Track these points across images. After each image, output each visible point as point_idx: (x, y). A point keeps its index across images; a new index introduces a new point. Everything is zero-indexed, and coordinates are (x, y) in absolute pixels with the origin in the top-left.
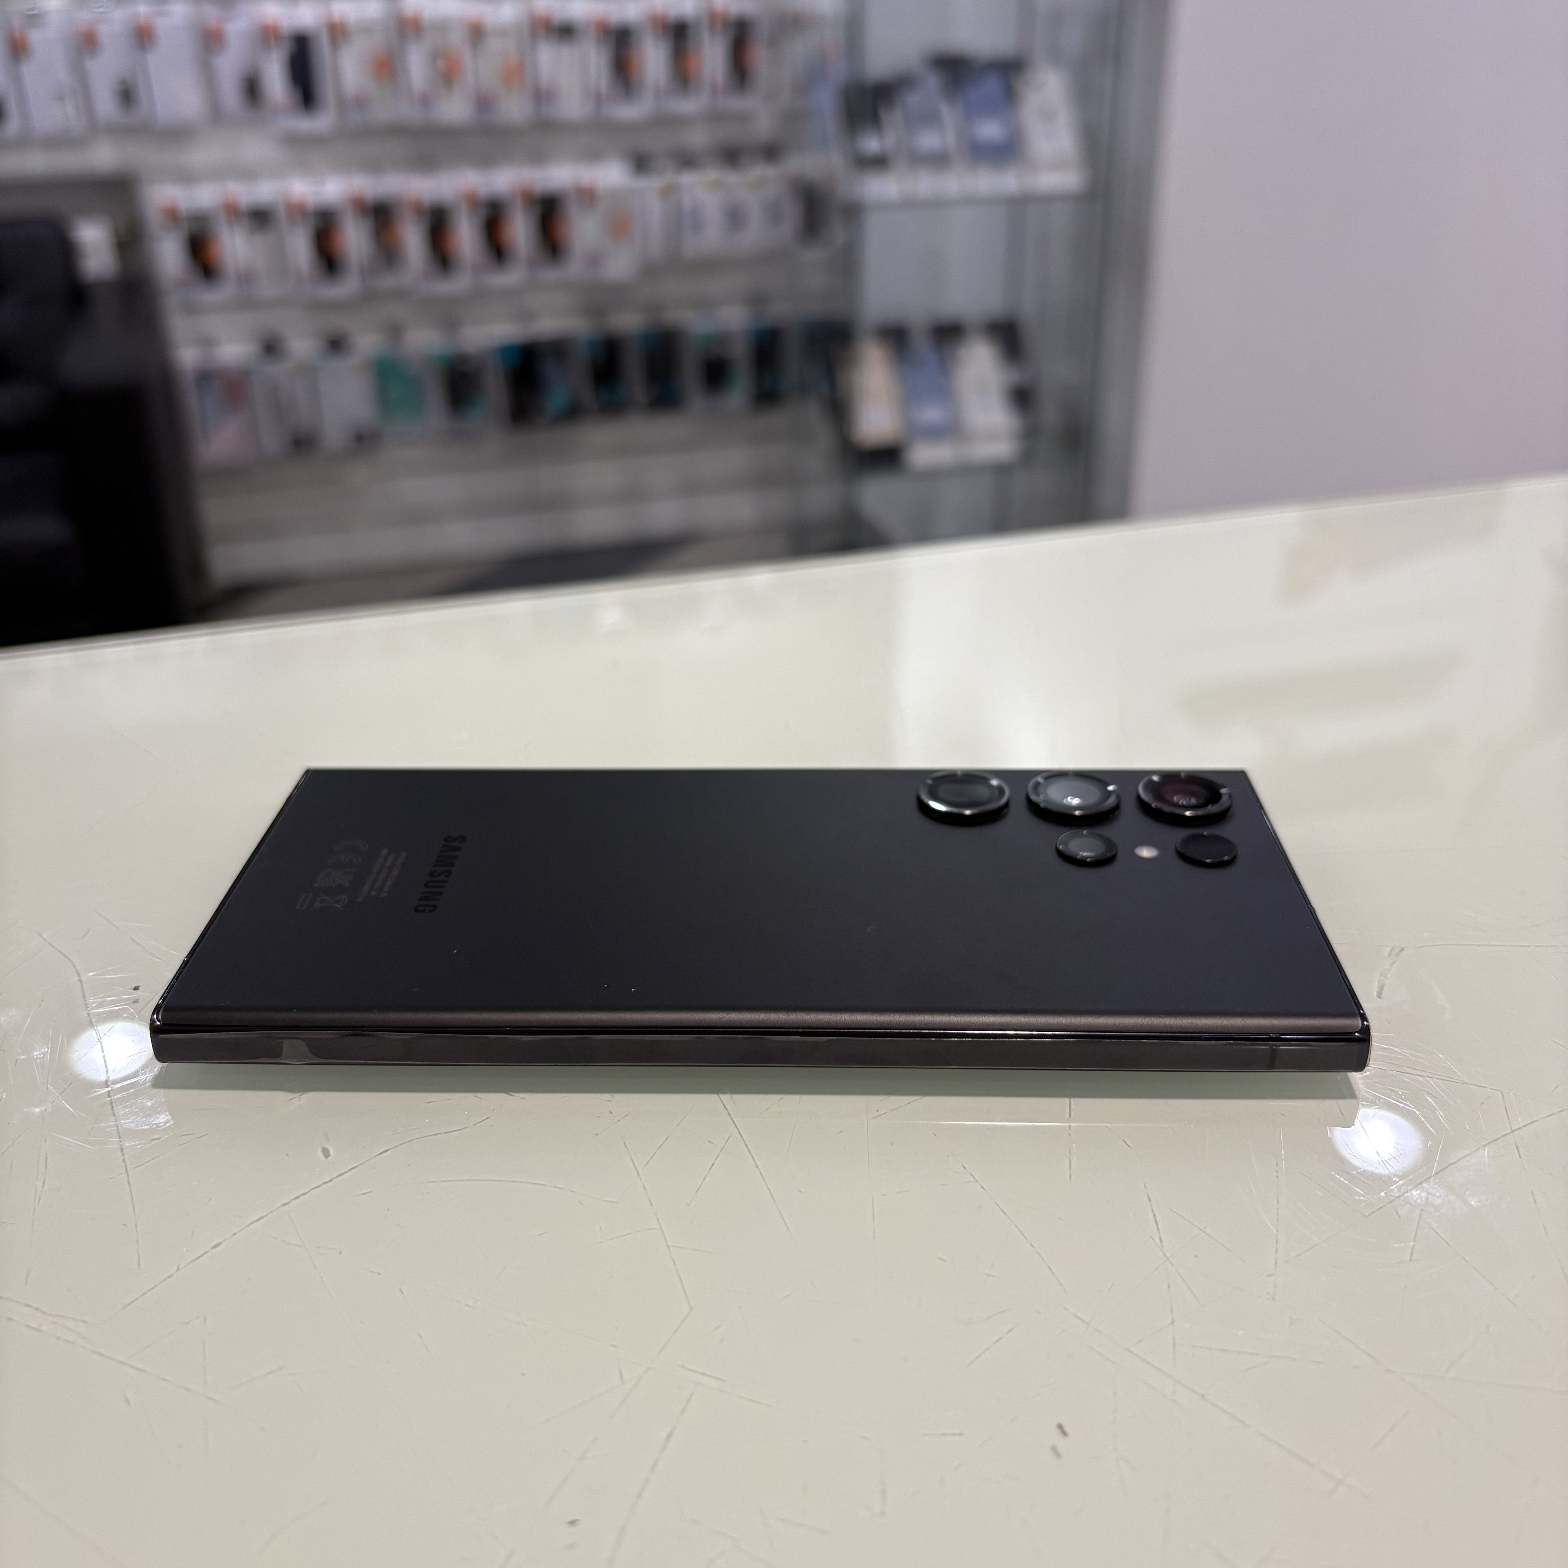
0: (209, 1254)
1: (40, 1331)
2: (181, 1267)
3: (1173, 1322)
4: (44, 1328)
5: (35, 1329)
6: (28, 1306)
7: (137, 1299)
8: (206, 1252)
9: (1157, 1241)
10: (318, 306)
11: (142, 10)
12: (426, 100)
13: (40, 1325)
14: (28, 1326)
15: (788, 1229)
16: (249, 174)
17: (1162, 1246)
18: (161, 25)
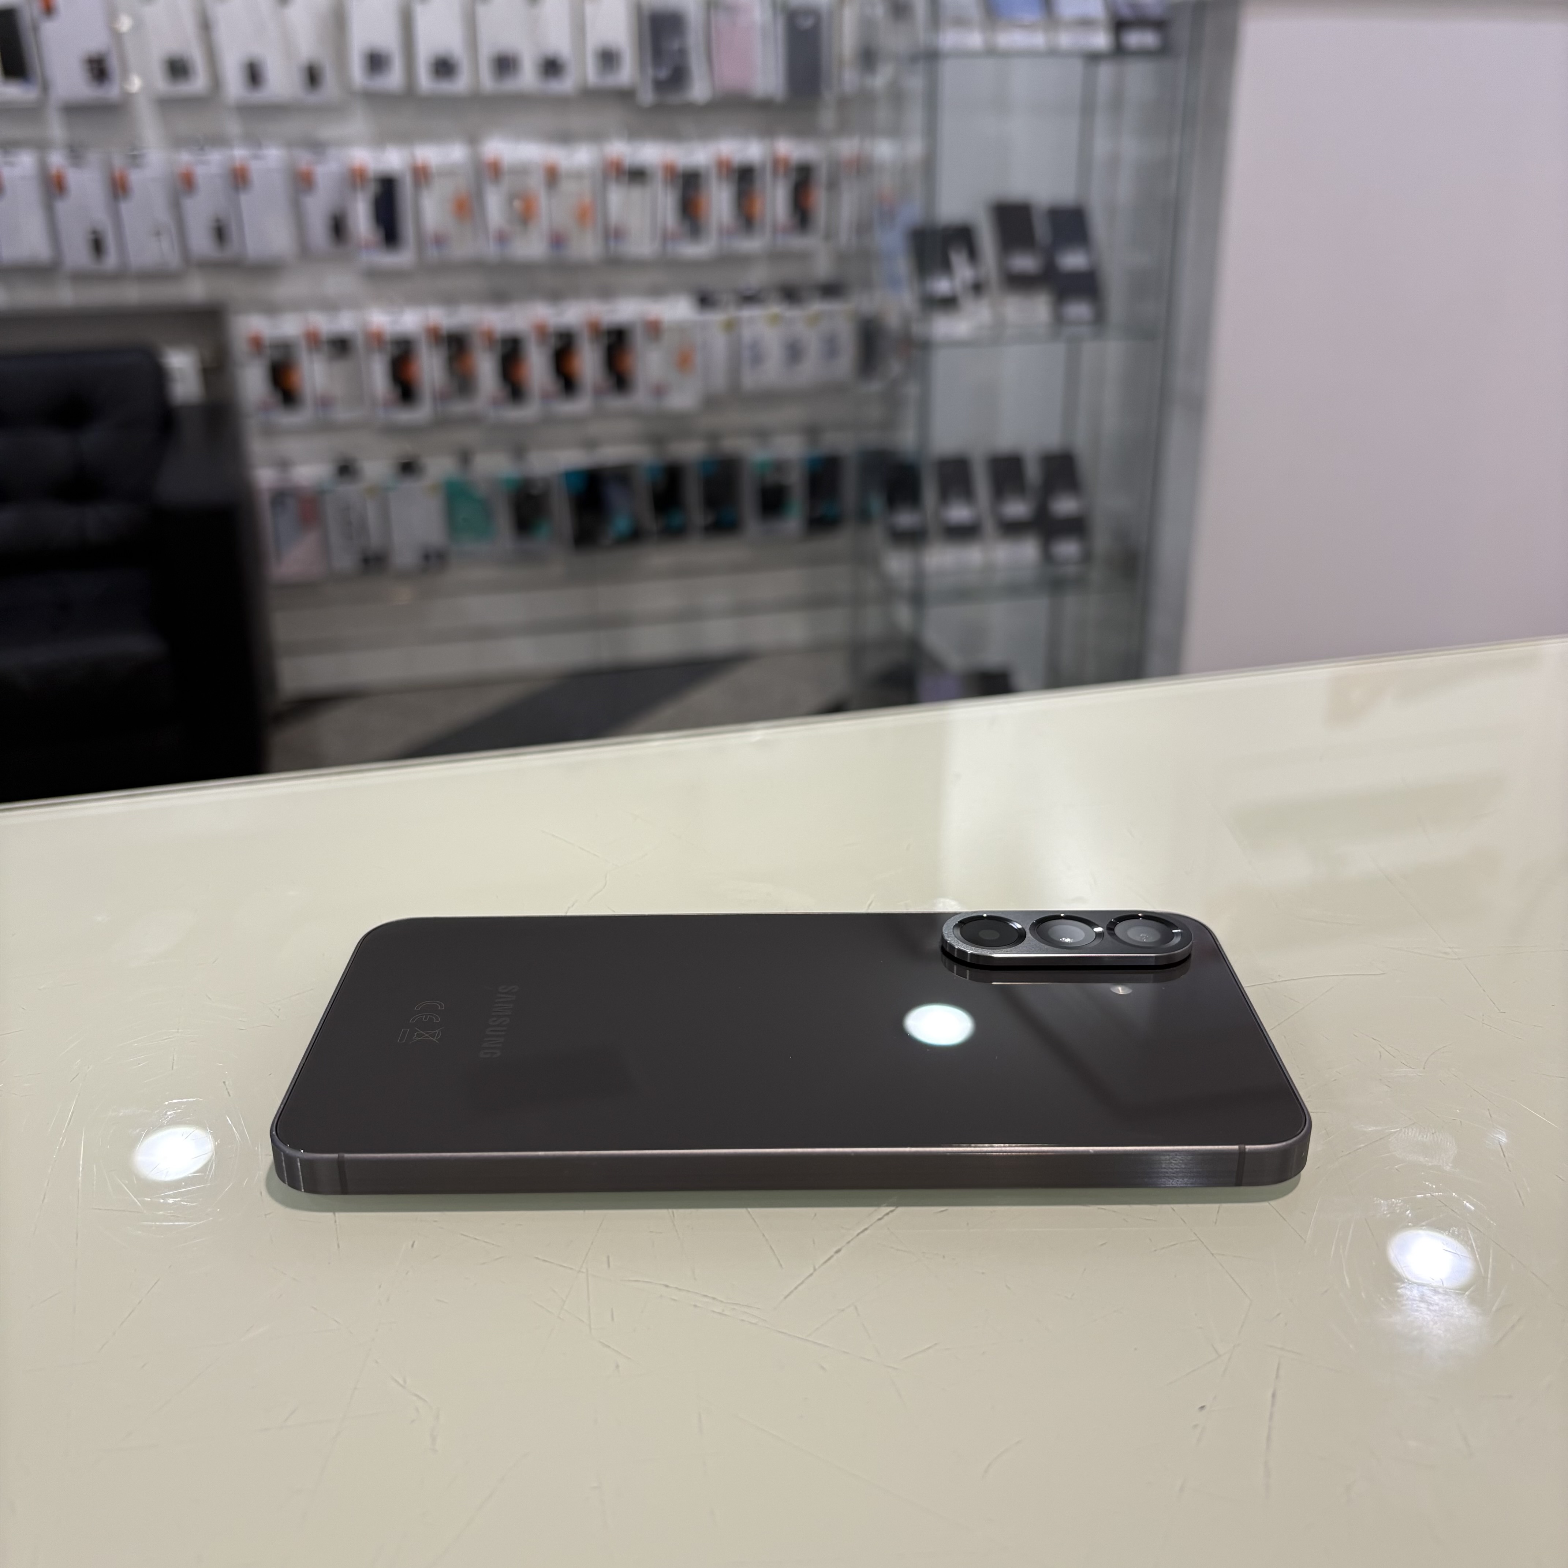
1: (724, 1315)
2: (817, 1267)
4: (726, 1313)
5: (719, 1313)
6: (705, 1296)
7: (792, 1292)
8: (832, 1257)
10: (393, 430)
11: (239, 153)
12: (502, 238)
13: (723, 1311)
16: (330, 306)
18: (255, 168)
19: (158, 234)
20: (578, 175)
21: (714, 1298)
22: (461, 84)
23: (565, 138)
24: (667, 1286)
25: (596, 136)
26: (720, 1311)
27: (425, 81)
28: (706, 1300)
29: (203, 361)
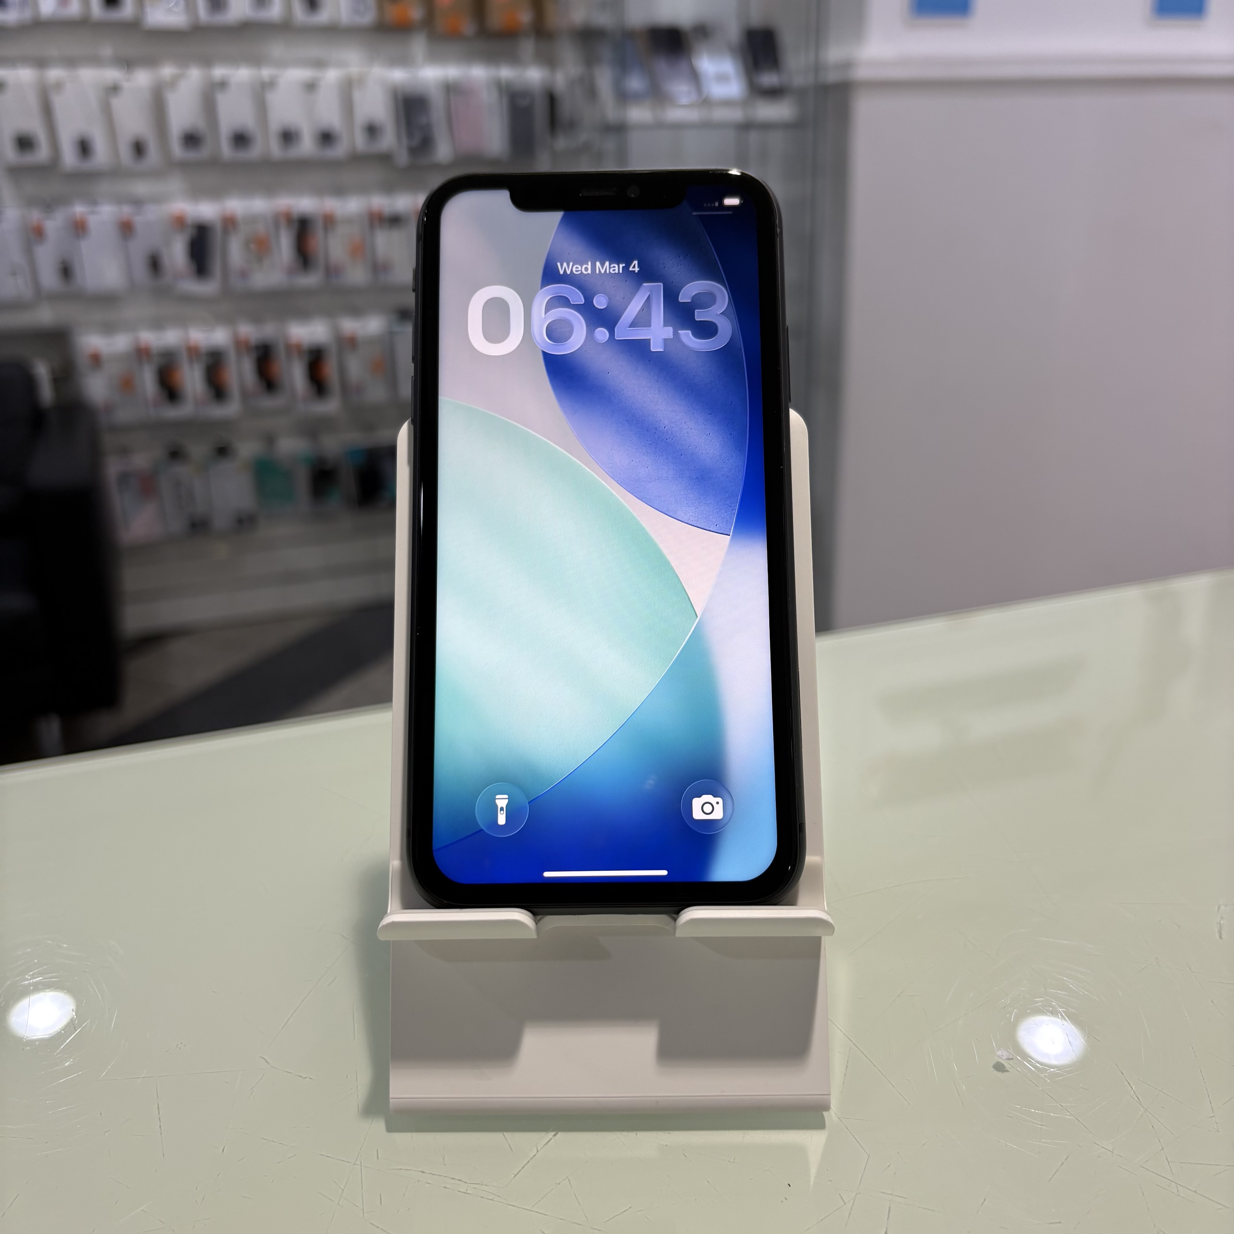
0: (553, 1140)
1: (468, 1194)
2: (539, 1149)
3: (1162, 1148)
4: (468, 1192)
5: (464, 1193)
6: (453, 1179)
7: (520, 1171)
8: (551, 1139)
9: (1136, 1099)
11: (79, 210)
13: (467, 1190)
14: (459, 1191)
15: (909, 1103)
17: (1140, 1102)
18: (93, 221)
19: (14, 274)
20: (349, 220)
21: (459, 1180)
22: (255, 152)
23: (339, 191)
24: (423, 1172)
25: (363, 189)
26: (465, 1191)
27: (226, 150)
28: (453, 1181)
29: (53, 371)
